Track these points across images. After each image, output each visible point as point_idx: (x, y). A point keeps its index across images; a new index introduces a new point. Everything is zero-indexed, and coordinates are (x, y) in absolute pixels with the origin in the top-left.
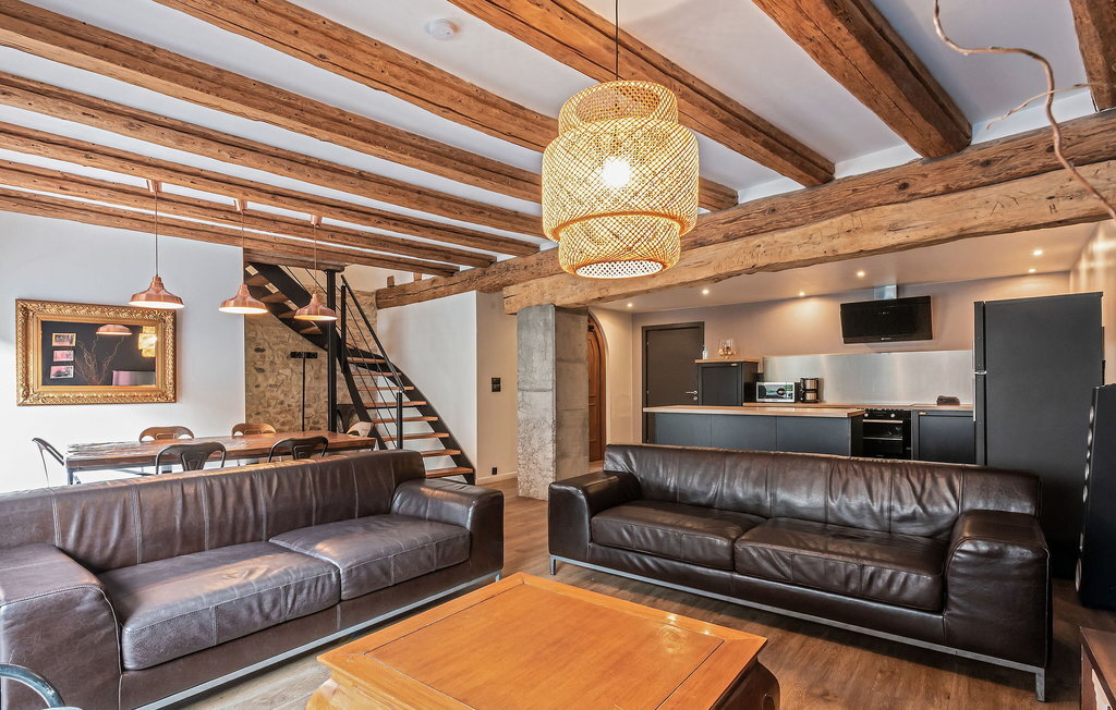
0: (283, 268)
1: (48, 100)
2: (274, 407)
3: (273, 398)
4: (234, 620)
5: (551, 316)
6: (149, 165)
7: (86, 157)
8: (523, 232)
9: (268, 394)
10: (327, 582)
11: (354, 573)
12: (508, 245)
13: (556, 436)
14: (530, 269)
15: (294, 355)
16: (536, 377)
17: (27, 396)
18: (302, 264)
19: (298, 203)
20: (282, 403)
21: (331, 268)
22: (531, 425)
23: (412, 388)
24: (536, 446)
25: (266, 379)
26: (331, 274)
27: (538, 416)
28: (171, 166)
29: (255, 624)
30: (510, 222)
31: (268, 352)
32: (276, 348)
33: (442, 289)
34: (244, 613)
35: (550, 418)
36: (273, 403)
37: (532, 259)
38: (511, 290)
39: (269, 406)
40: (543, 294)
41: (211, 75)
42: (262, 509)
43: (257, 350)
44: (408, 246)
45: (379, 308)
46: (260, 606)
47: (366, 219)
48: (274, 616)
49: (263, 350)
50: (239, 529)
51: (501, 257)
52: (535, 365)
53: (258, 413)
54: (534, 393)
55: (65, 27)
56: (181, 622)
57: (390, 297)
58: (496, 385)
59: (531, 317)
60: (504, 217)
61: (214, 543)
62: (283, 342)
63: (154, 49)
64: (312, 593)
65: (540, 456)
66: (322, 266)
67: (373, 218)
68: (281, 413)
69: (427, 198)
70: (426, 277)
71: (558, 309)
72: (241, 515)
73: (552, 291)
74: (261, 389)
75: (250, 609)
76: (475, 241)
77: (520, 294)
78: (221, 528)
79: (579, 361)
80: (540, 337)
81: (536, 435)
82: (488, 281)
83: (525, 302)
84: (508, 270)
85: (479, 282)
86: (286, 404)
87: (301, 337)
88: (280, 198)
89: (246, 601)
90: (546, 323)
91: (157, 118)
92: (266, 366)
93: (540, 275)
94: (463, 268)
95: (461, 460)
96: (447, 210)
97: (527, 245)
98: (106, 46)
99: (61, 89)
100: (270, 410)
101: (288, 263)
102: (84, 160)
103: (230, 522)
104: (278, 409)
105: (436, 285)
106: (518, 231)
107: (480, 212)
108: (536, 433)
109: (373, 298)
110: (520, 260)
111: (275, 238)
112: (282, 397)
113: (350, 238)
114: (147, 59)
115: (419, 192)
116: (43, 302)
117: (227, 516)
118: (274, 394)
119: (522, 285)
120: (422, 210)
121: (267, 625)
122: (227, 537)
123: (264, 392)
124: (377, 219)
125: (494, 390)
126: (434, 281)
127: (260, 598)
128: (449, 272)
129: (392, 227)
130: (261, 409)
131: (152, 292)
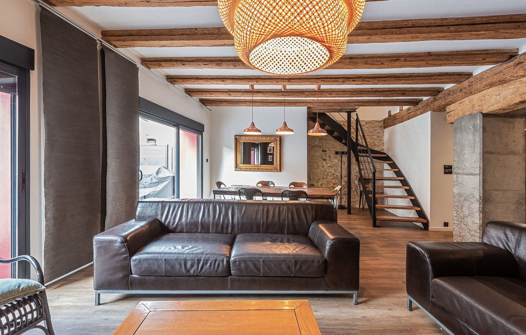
0: (328, 114)
1: (194, 63)
2: (330, 176)
3: (330, 172)
4: (173, 267)
5: (479, 121)
6: (242, 79)
7: (223, 81)
8: (440, 65)
9: (328, 171)
10: (221, 263)
11: (237, 263)
12: (440, 77)
13: (483, 208)
14: (464, 90)
15: (337, 153)
16: (467, 164)
17: (236, 167)
18: (334, 110)
19: (300, 81)
20: (334, 174)
21: (348, 110)
22: (463, 198)
23: (397, 170)
24: (467, 213)
25: (327, 163)
26: (349, 113)
27: (468, 192)
28: (249, 77)
29: (183, 273)
30: (423, 60)
31: (328, 152)
32: (331, 150)
33: (413, 113)
34: (177, 266)
35: (477, 193)
36: (330, 174)
37: (466, 83)
38: (452, 107)
39: (328, 175)
40: (473, 106)
41: (216, 31)
42: (236, 220)
43: (323, 151)
44: (376, 91)
45: (385, 128)
46: (185, 265)
47: (336, 81)
48: (192, 271)
49: (326, 151)
50: (225, 227)
51: (447, 87)
52: (465, 157)
53: (323, 179)
54: (466, 176)
55: (170, 33)
56: (151, 261)
57: (390, 121)
58: (448, 170)
59: (463, 124)
60: (418, 58)
61: (214, 231)
62: (334, 147)
63: (196, 29)
64: (212, 267)
65: (469, 220)
66: (344, 110)
67: (340, 80)
68: (333, 179)
69: (356, 60)
70: (405, 108)
71: (485, 116)
72: (226, 221)
73: (480, 103)
74: (325, 168)
75: (180, 265)
76: (412, 80)
77: (456, 110)
78: (217, 225)
79: (514, 153)
80: (471, 137)
81: (466, 206)
82: (437, 104)
83: (461, 114)
84: (449, 94)
85: (432, 106)
86: (335, 175)
87: (343, 145)
88: (291, 80)
89: (179, 261)
90: (474, 126)
91: (226, 59)
92: (327, 158)
93: (471, 93)
94: (425, 98)
95: (421, 214)
96: (371, 64)
97: (460, 74)
98: (182, 35)
99: (197, 58)
100: (329, 177)
101: (328, 111)
102: (222, 83)
103: (221, 223)
104: (332, 177)
105: (409, 112)
106: (435, 65)
107: (396, 60)
108: (466, 204)
109: (382, 124)
110: (459, 86)
111: (313, 100)
112: (334, 172)
113: (340, 93)
114: (195, 34)
115: (351, 58)
116: (240, 136)
117: (220, 220)
118: (330, 170)
119: (459, 102)
120: (356, 68)
121: (188, 274)
122: (219, 229)
123: (326, 169)
124: (342, 80)
125: (445, 173)
126: (409, 109)
127: (185, 261)
128: (415, 103)
129: (352, 82)
130: (324, 177)
131: (251, 128)
